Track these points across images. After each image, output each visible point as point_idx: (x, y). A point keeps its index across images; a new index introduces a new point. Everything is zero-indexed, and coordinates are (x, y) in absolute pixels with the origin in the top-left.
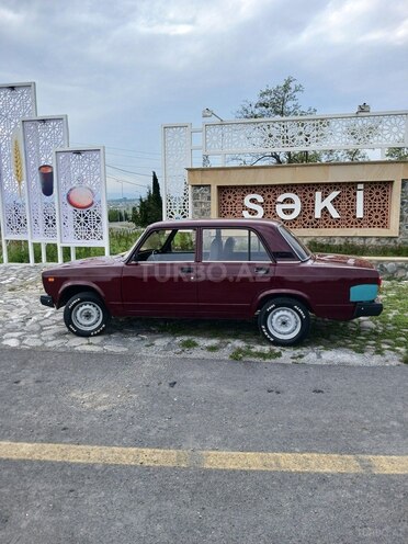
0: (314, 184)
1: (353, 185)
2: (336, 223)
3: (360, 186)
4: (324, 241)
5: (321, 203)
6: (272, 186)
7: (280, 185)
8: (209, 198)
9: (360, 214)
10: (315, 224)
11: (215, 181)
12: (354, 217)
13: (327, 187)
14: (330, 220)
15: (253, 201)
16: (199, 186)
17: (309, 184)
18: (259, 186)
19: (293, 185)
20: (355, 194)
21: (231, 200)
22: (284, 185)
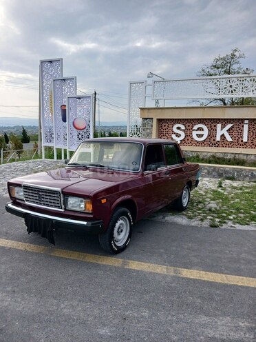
0: (217, 119)
1: (242, 120)
2: (230, 144)
3: (246, 122)
4: (221, 156)
5: (221, 131)
6: (190, 119)
7: (195, 119)
8: (152, 126)
9: (245, 139)
10: (217, 144)
11: (156, 116)
12: (242, 141)
13: (225, 122)
14: (226, 142)
15: (178, 128)
16: (146, 119)
17: (214, 119)
18: (183, 119)
19: (203, 119)
20: (243, 126)
21: (165, 128)
22: (198, 119)
